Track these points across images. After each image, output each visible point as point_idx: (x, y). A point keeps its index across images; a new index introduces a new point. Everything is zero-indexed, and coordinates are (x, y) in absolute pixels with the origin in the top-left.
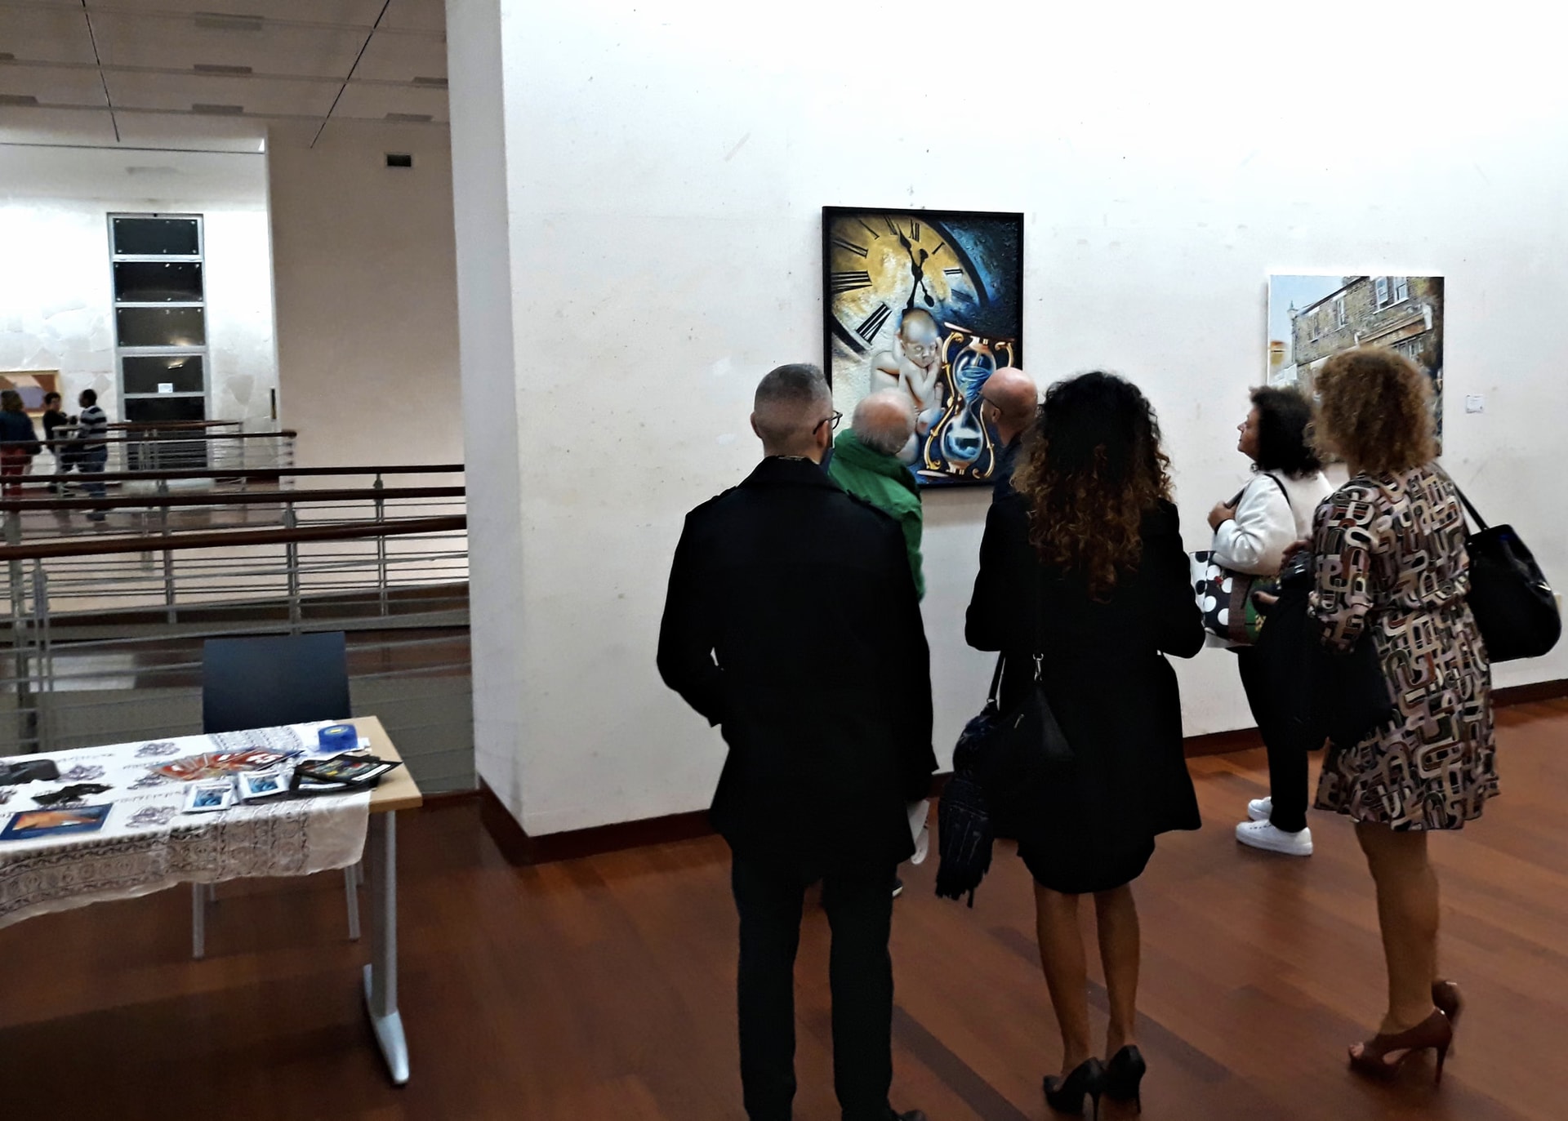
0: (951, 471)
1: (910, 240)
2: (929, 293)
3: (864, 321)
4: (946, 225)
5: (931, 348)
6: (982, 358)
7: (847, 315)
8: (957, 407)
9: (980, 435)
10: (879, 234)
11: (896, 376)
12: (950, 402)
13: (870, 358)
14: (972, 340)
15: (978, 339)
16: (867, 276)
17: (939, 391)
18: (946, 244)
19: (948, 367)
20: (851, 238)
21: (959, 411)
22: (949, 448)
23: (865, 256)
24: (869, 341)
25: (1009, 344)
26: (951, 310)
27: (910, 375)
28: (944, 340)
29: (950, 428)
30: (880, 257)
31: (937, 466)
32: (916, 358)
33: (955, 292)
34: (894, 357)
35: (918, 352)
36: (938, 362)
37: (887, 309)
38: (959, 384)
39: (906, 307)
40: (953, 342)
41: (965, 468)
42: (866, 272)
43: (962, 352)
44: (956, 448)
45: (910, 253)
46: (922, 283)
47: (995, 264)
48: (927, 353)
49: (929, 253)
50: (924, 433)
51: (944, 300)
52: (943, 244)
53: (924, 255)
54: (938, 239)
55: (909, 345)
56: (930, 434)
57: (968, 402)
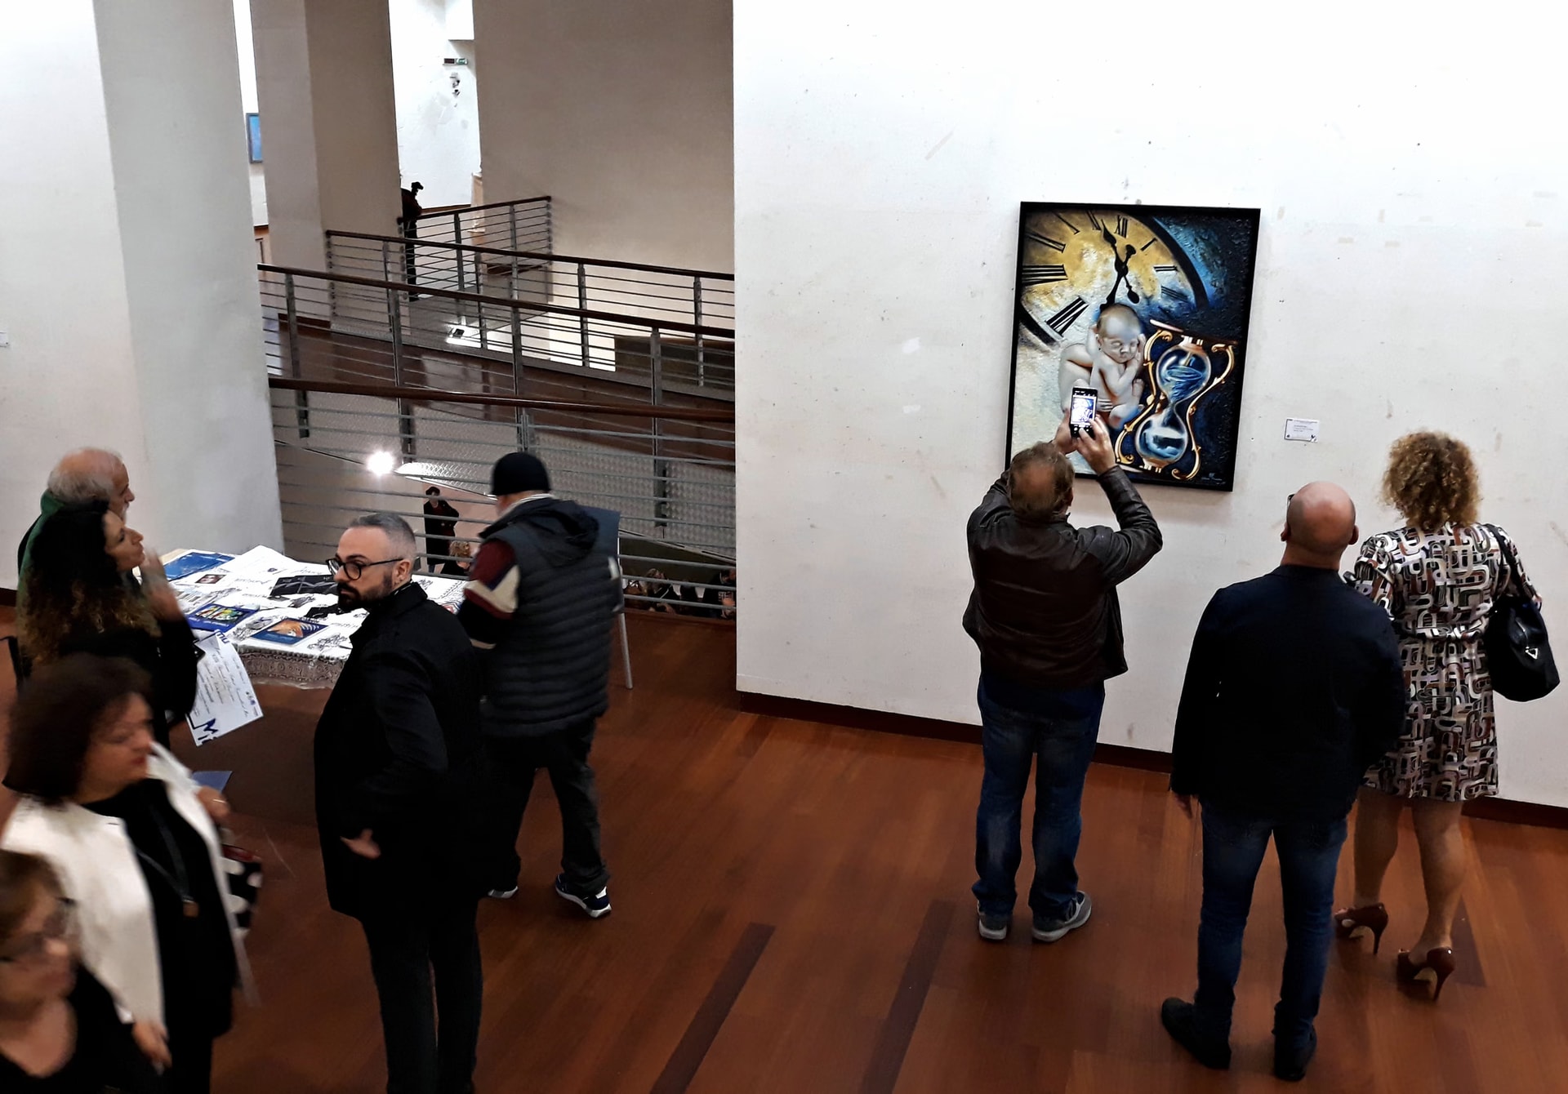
0: (1145, 468)
1: (1116, 236)
2: (1133, 289)
3: (1056, 313)
4: (1160, 220)
5: (1132, 344)
6: (1194, 359)
7: (1038, 307)
8: (1158, 406)
9: (1185, 437)
10: (1079, 229)
11: (1089, 369)
12: (1150, 399)
13: (1061, 350)
14: (1183, 339)
15: (1191, 339)
16: (1063, 270)
17: (1139, 387)
18: (1159, 240)
19: (1151, 365)
20: (1047, 233)
21: (1161, 410)
22: (1145, 446)
23: (1062, 251)
24: (1061, 333)
25: (1230, 347)
26: (1159, 307)
27: (1104, 368)
28: (1148, 338)
29: (1148, 425)
30: (1079, 252)
31: (1129, 460)
32: (1114, 354)
33: (1165, 290)
34: (1087, 350)
35: (1116, 347)
36: (1139, 359)
37: (1083, 303)
38: (1163, 382)
39: (1105, 302)
40: (1159, 339)
41: (1163, 467)
42: (1062, 266)
43: (1170, 350)
44: (1154, 446)
45: (1115, 248)
46: (1126, 279)
47: (1219, 262)
48: (1126, 349)
49: (1137, 248)
50: (1117, 426)
51: (1151, 297)
52: (1154, 240)
53: (1130, 250)
54: (1148, 235)
55: (1106, 339)
56: (1123, 429)
57: (1172, 401)
